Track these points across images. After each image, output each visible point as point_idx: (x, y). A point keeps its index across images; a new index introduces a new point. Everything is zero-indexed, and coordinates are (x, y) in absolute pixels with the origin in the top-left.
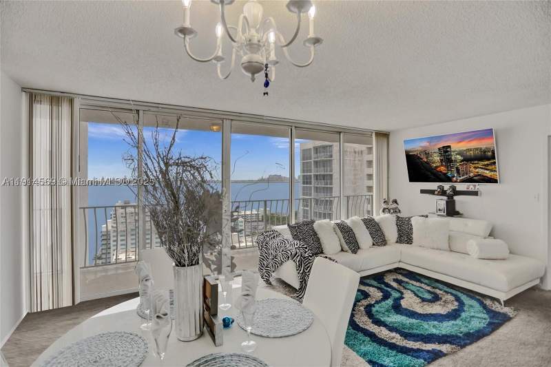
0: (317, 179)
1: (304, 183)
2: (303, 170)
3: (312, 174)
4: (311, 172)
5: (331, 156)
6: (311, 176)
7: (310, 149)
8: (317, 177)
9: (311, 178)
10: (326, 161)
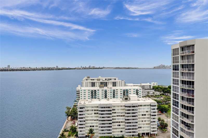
0: (183, 67)
1: (174, 70)
2: (173, 62)
3: (179, 64)
4: (178, 63)
5: (193, 52)
6: (178, 65)
7: (178, 48)
8: (183, 66)
9: (178, 67)
10: (189, 55)
